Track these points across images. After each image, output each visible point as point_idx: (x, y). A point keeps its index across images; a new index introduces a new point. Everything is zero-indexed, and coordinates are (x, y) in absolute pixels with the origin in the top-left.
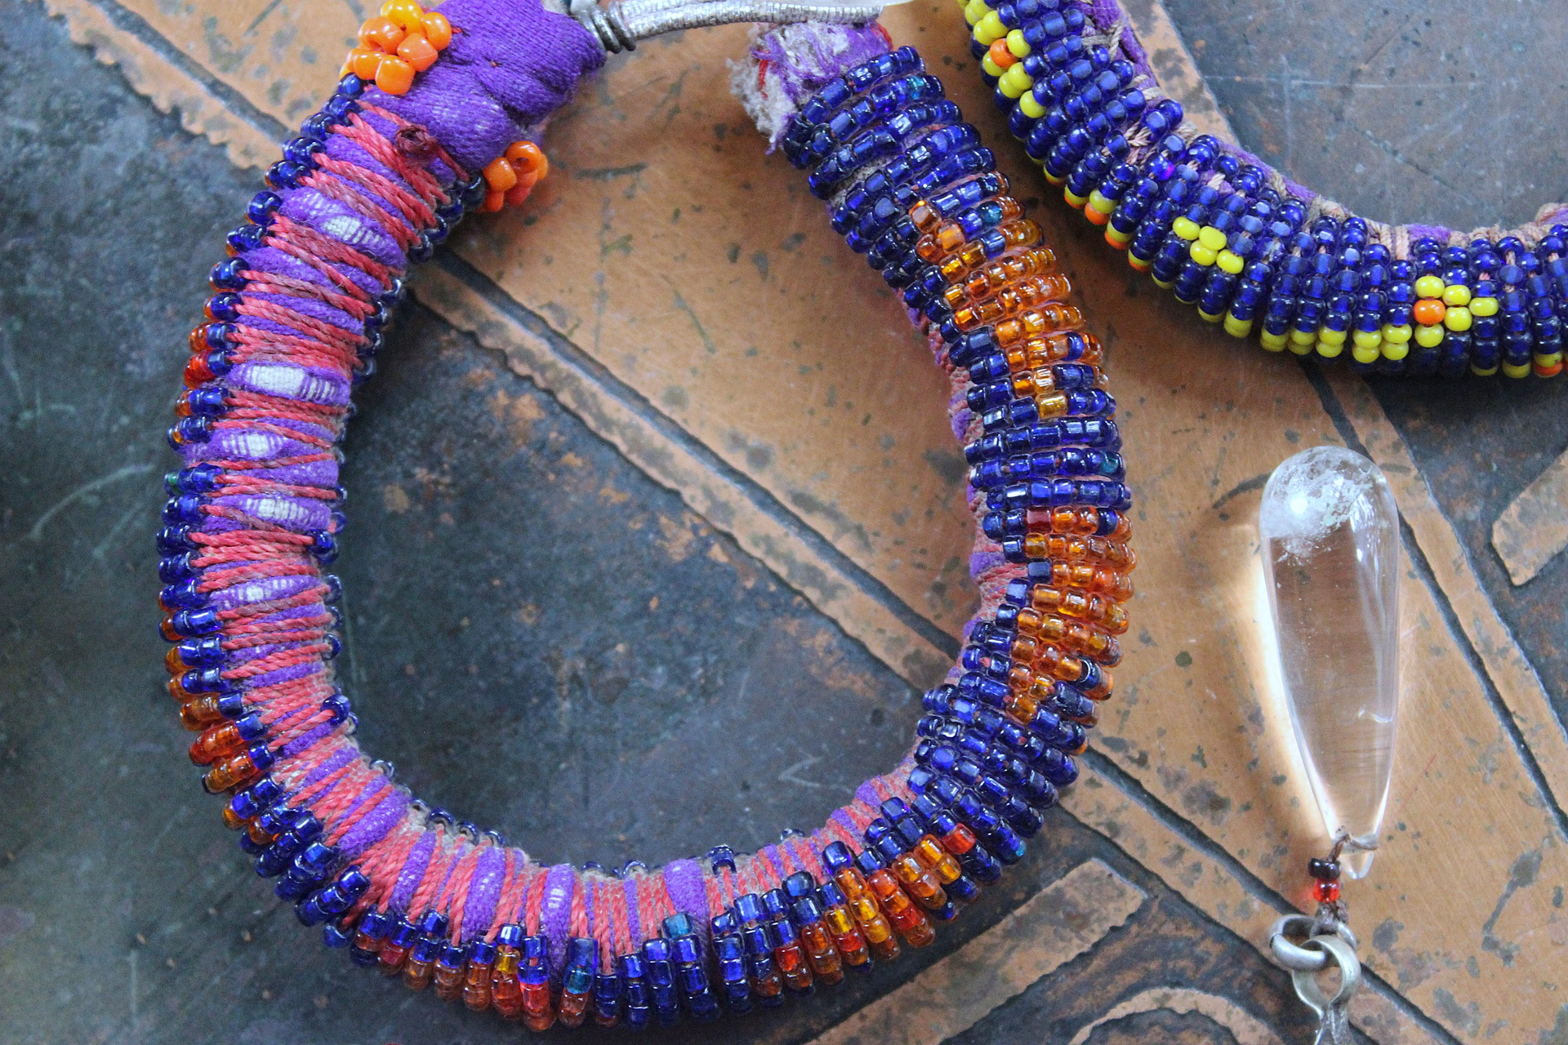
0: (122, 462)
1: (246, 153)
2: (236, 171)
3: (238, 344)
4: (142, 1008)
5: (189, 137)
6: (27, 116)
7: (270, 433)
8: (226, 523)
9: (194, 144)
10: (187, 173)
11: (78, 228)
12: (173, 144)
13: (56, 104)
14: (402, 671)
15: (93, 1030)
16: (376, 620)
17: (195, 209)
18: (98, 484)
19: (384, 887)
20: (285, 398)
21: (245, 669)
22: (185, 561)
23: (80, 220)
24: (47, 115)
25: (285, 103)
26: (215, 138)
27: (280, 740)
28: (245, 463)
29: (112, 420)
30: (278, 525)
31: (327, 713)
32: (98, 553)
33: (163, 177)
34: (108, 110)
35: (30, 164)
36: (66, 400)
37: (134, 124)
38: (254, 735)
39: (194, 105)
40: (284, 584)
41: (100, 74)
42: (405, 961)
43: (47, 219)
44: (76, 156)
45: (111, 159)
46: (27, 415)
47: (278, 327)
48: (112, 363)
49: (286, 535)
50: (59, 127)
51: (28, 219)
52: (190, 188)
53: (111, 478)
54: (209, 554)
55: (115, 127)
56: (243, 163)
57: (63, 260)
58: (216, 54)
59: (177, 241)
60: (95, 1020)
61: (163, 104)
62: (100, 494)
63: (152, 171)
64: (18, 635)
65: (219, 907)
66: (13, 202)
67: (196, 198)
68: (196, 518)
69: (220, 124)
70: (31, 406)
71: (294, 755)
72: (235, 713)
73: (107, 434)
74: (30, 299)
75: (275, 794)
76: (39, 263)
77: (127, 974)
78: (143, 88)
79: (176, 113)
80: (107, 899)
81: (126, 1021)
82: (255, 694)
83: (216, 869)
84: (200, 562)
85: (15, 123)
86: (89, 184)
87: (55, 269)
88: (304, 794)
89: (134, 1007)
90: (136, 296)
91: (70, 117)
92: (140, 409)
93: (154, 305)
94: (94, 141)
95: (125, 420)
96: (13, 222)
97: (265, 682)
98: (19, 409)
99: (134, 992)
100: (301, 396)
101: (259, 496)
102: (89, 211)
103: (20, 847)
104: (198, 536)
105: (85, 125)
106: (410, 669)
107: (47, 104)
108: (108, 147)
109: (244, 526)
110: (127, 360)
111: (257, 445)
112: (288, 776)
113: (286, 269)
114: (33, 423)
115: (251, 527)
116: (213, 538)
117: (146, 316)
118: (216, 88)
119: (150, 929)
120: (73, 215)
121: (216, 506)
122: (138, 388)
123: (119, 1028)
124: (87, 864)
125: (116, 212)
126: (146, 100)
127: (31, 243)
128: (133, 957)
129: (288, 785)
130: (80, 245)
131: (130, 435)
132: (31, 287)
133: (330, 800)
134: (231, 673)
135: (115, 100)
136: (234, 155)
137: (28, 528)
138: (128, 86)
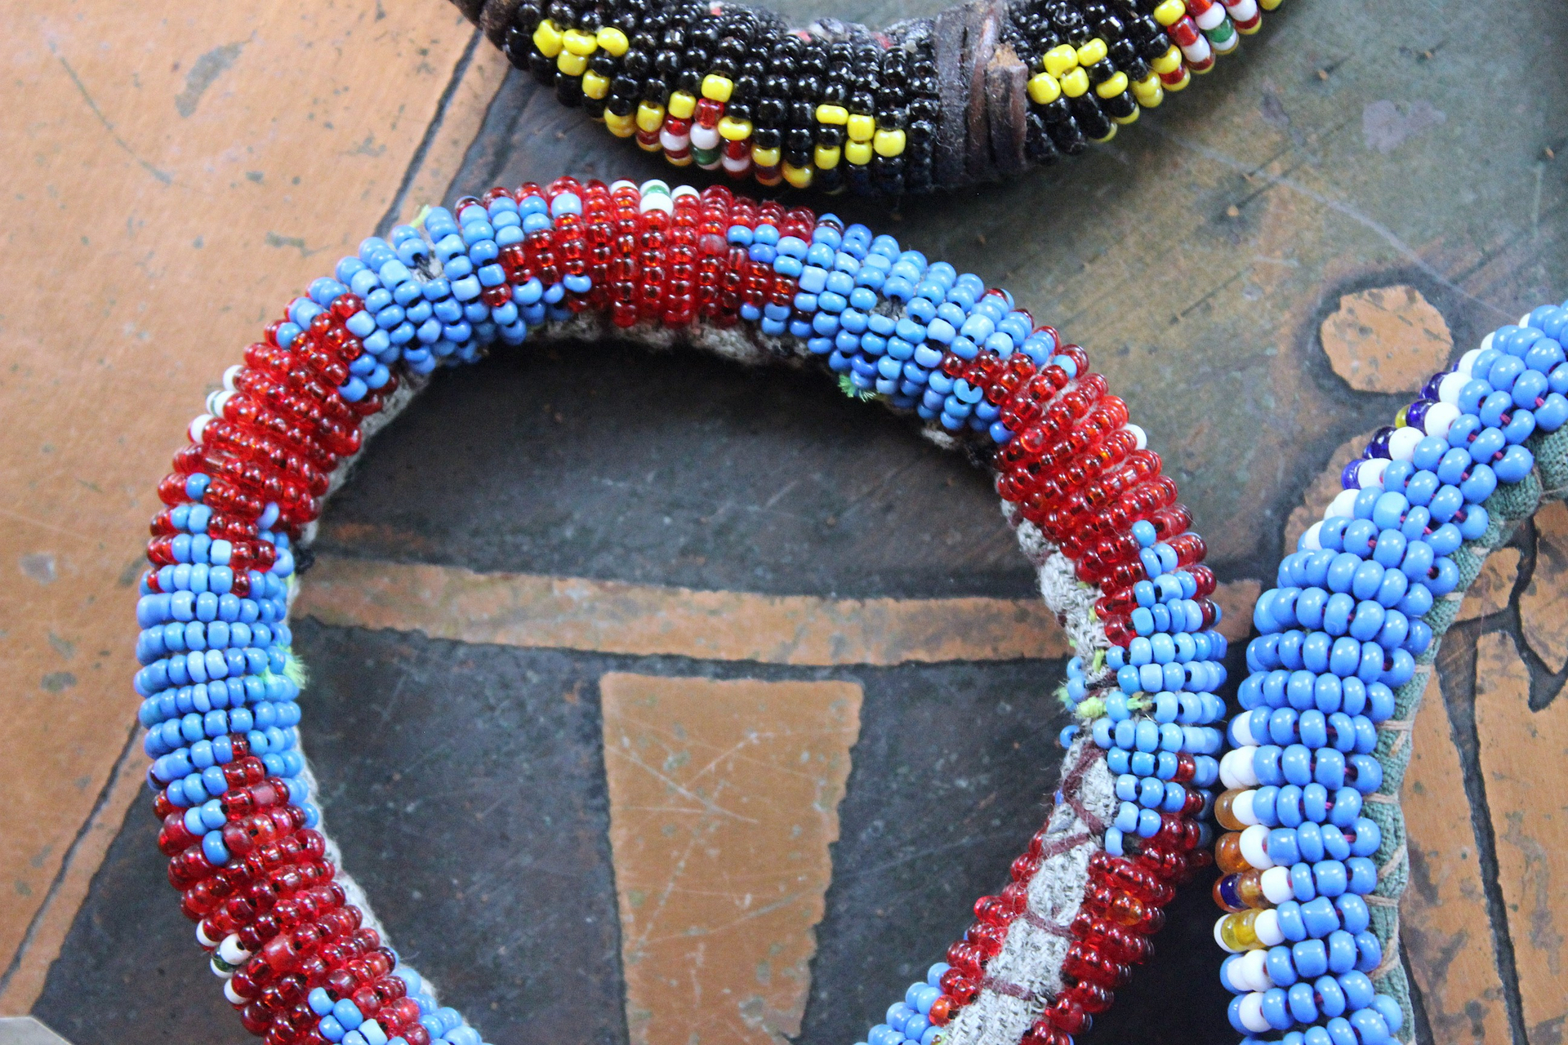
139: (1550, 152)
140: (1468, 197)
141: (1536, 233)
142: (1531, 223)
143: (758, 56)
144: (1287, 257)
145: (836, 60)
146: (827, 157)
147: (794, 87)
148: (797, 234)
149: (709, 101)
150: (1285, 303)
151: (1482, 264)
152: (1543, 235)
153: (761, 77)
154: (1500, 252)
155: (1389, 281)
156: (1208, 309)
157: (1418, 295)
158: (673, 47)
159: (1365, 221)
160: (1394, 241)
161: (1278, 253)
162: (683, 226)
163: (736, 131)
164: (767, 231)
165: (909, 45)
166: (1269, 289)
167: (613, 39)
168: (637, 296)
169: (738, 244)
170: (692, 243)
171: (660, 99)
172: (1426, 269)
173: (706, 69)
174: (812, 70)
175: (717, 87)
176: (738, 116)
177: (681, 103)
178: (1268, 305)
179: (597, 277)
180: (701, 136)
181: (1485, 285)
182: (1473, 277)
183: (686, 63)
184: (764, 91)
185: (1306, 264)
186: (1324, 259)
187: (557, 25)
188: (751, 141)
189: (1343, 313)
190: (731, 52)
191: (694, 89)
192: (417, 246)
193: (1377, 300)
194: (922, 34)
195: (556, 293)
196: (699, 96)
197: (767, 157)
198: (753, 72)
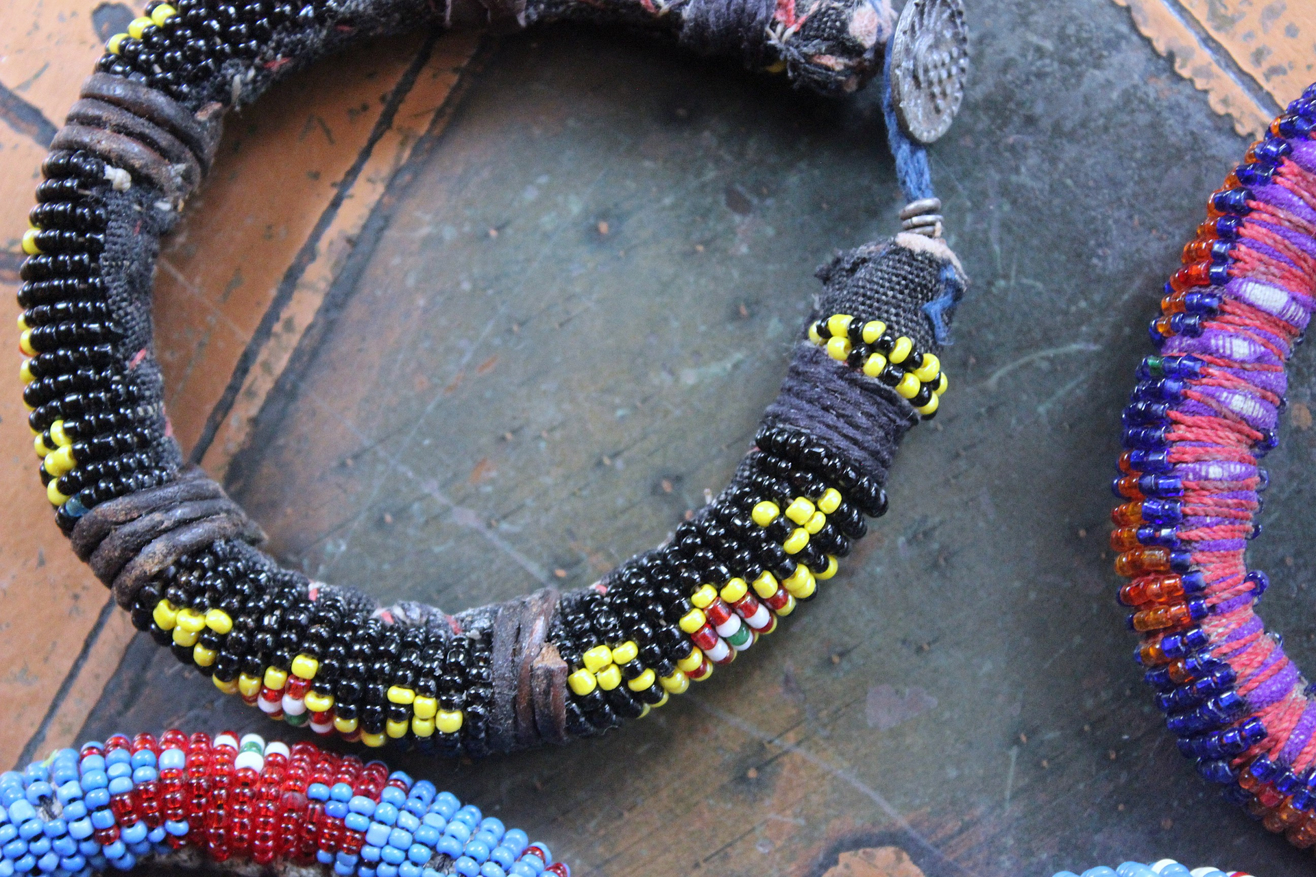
0: (1075, 338)
1: (1225, 102)
2: (1213, 115)
3: (1237, 260)
4: (1014, 797)
5: (1180, 79)
6: (1045, 35)
7: (1252, 341)
8: (1203, 408)
9: (1181, 86)
10: (1171, 108)
11: (1071, 136)
12: (1163, 82)
13: (1071, 29)
14: (1282, 561)
15: (971, 806)
16: (1268, 513)
17: (1173, 139)
18: (1051, 353)
19: (1277, 741)
20: (1270, 314)
21: (1194, 533)
22: (1160, 433)
23: (1073, 131)
24: (1062, 37)
25: (1265, 65)
26: (1200, 84)
27: (1214, 600)
28: (1227, 361)
29: (1072, 300)
30: (1243, 419)
31: (1249, 584)
32: (1041, 409)
33: (1149, 108)
34: (1113, 44)
35: (1040, 75)
36: (1036, 277)
37: (1134, 58)
38: (1194, 591)
39: (1188, 54)
40: (1238, 469)
41: (1112, 11)
42: (1280, 807)
43: (1046, 124)
44: (1080, 76)
45: (1109, 84)
46: (1002, 283)
47: (1273, 253)
48: (1080, 256)
49: (1246, 429)
50: (1070, 49)
51: (1030, 120)
52: (1172, 121)
53: (1062, 350)
54: (1181, 431)
55: (1116, 59)
56: (1221, 110)
57: (1053, 161)
58: (1213, 14)
59: (1154, 163)
60: (973, 798)
61: (1161, 47)
62: (1051, 361)
63: (1141, 101)
64: (962, 464)
65: (1093, 726)
66: (1020, 104)
67: (1175, 131)
68: (1176, 399)
69: (1207, 73)
70: (1006, 277)
71: (1222, 613)
72: (1180, 568)
73: (1066, 313)
74: (1021, 187)
75: (1201, 643)
76: (1033, 159)
77: (1007, 766)
78: (1146, 31)
79: (1171, 57)
80: (1000, 699)
81: (1000, 804)
82: (1199, 556)
83: (1096, 694)
84: (1173, 436)
85: (1034, 39)
86: (1086, 102)
87: (1046, 166)
88: (1225, 649)
89: (1008, 794)
90: (1110, 203)
91: (1080, 43)
92: (1097, 297)
93: (1123, 214)
94: (1097, 66)
95: (1083, 304)
96: (1017, 120)
97: (1209, 548)
98: (995, 276)
99: (1010, 782)
100: (1281, 314)
101: (1233, 391)
102: (1083, 125)
103: (935, 641)
104: (1174, 414)
105: (1092, 52)
106: (1289, 561)
107: (1063, 28)
108: (1109, 74)
109: (1217, 414)
110: (1093, 254)
111: (1240, 349)
112: (1215, 629)
113: (1290, 206)
114: (1006, 291)
115: (1220, 415)
116: (1189, 419)
117: (1116, 221)
118: (1207, 40)
119: (1032, 732)
120: (1068, 125)
121: (1195, 391)
122: (1099, 280)
123: (993, 809)
124: (988, 667)
125: (1106, 129)
126: (1147, 41)
127: (1030, 141)
128: (1014, 752)
129: (1213, 638)
130: (1070, 151)
131: (1084, 317)
132: (1024, 178)
133: (1244, 658)
134: (1184, 535)
135: (1121, 37)
136: (1213, 100)
137: (986, 377)
138: (1134, 27)
139: (1023, 738)
140: (952, 773)
141: (1008, 806)
142: (1004, 799)
143: (341, 641)
144: (795, 816)
145: (407, 647)
146: (396, 729)
147: (370, 670)
148: (367, 794)
149: (297, 678)
150: (791, 858)
151: (961, 831)
152: (1012, 810)
153: (342, 660)
154: (974, 823)
155: (881, 843)
156: (725, 858)
157: (905, 856)
158: (269, 630)
159: (864, 788)
160: (887, 808)
161: (788, 812)
162: (270, 783)
163: (321, 704)
164: (342, 790)
165: (474, 633)
166: (779, 843)
167: (219, 620)
168: (228, 839)
169: (317, 800)
170: (276, 798)
171: (257, 672)
172: (913, 833)
173: (296, 650)
174: (387, 655)
175: (305, 666)
176: (321, 692)
177: (274, 677)
178: (778, 856)
179: (195, 824)
180: (291, 705)
181: (962, 851)
182: (953, 842)
183: (280, 644)
184: (344, 673)
185: (812, 824)
186: (827, 820)
187: (173, 606)
188: (332, 712)
189: (840, 868)
190: (317, 638)
191: (285, 666)
192: (42, 788)
193: (870, 857)
194: (484, 623)
195: (158, 834)
196: (290, 673)
197: (346, 725)
198: (335, 655)
